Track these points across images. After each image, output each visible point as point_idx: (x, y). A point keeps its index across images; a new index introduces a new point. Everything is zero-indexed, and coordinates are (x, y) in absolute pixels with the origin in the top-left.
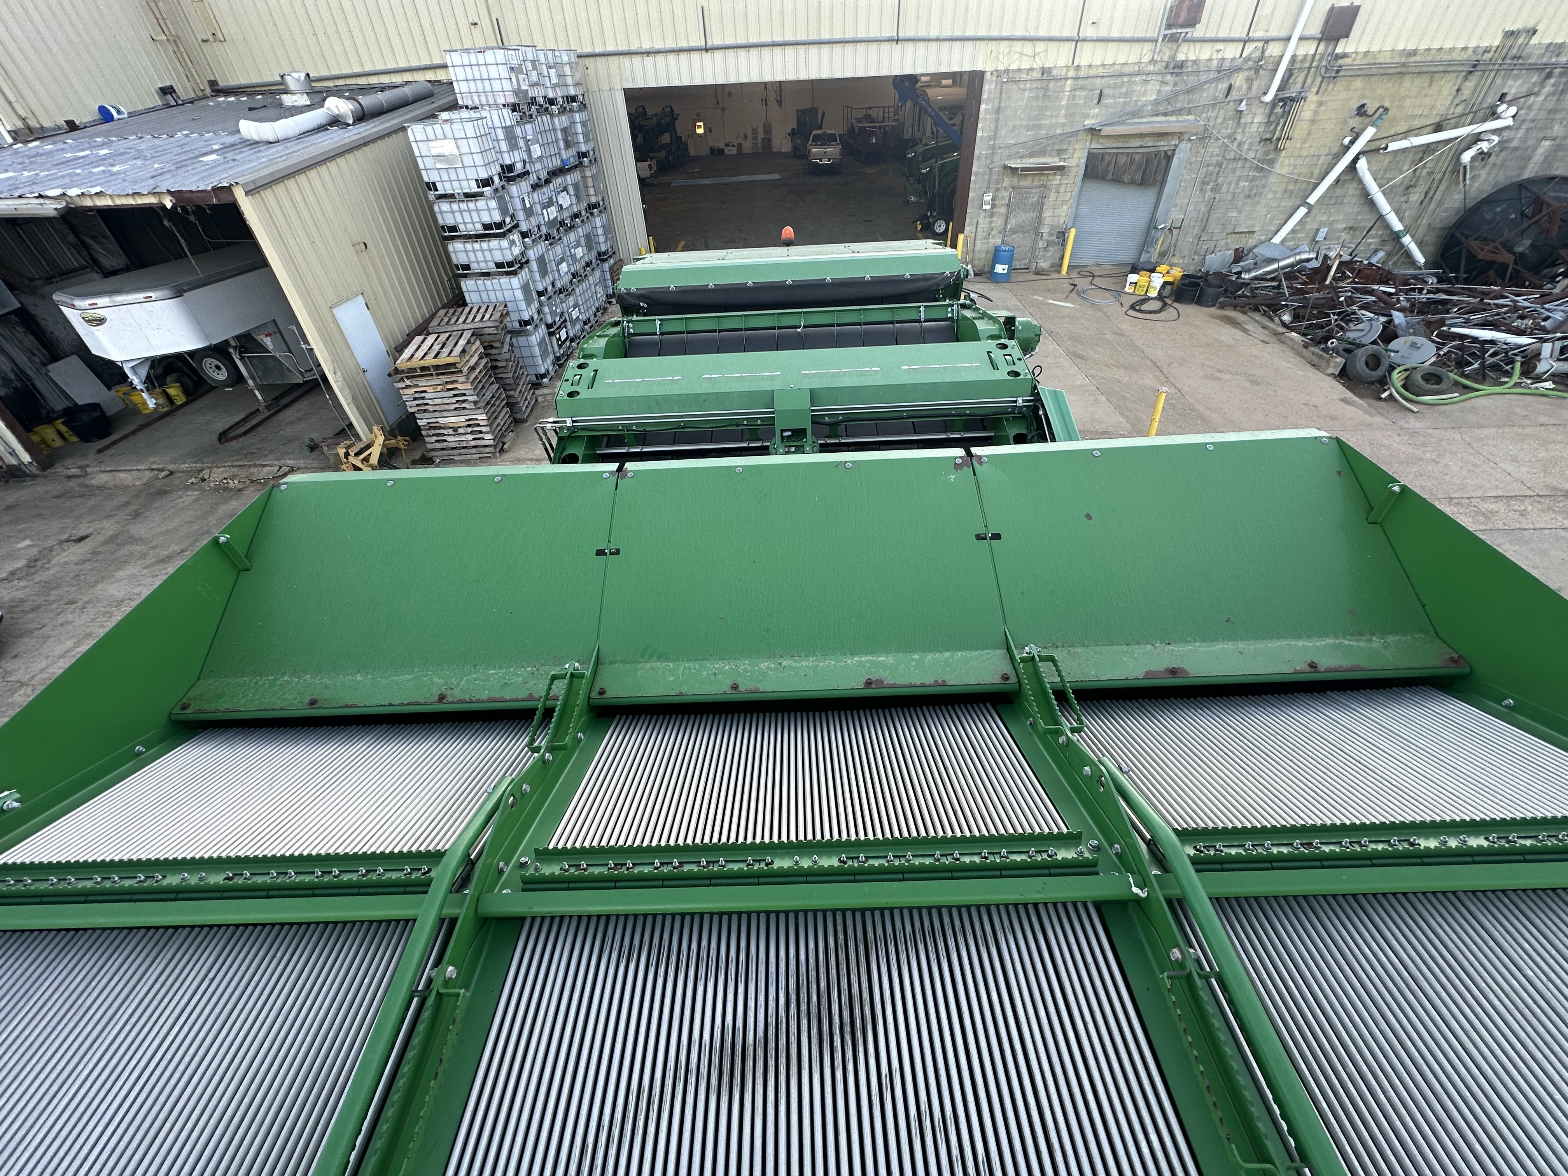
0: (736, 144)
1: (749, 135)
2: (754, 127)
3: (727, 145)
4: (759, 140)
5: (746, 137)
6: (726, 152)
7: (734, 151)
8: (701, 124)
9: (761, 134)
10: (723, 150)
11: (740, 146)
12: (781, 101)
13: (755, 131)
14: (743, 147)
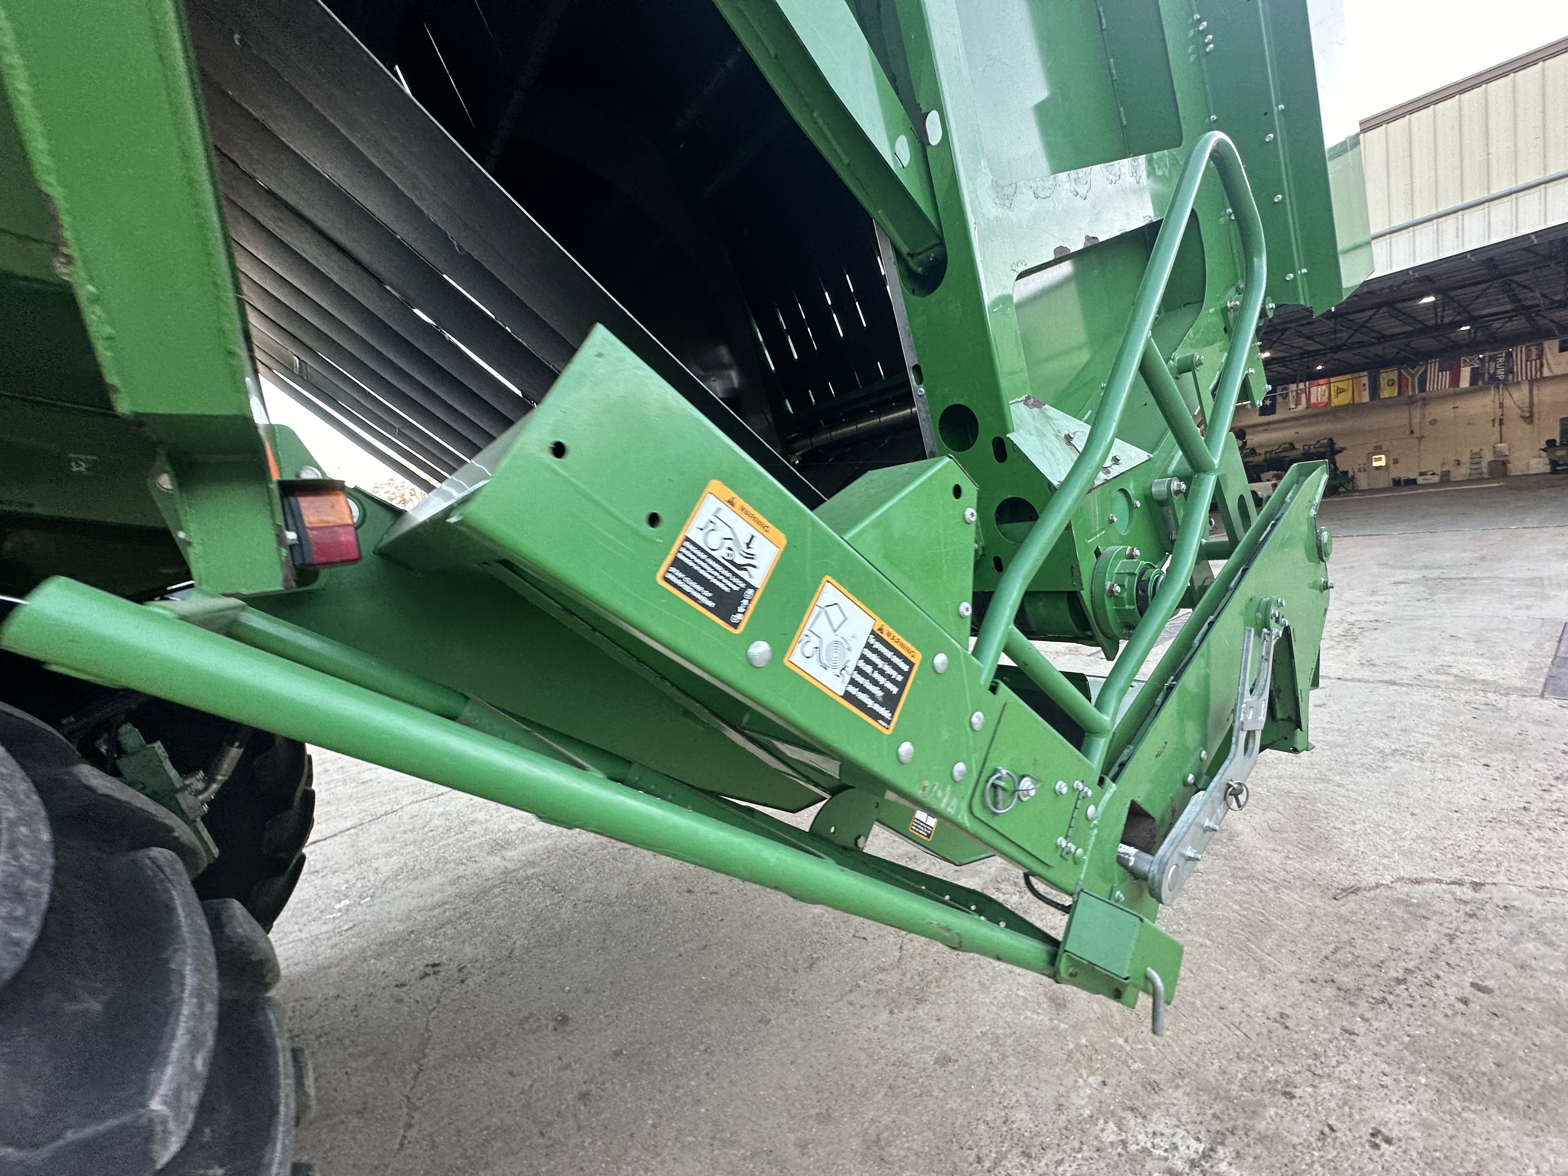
0: (1438, 472)
1: (1465, 459)
2: (1476, 450)
3: (1421, 474)
4: (1484, 465)
5: (1458, 463)
6: (1420, 481)
7: (1435, 479)
8: (1383, 457)
9: (1488, 457)
10: (1416, 479)
11: (1446, 473)
12: (1531, 417)
13: (1476, 458)
14: (1452, 474)
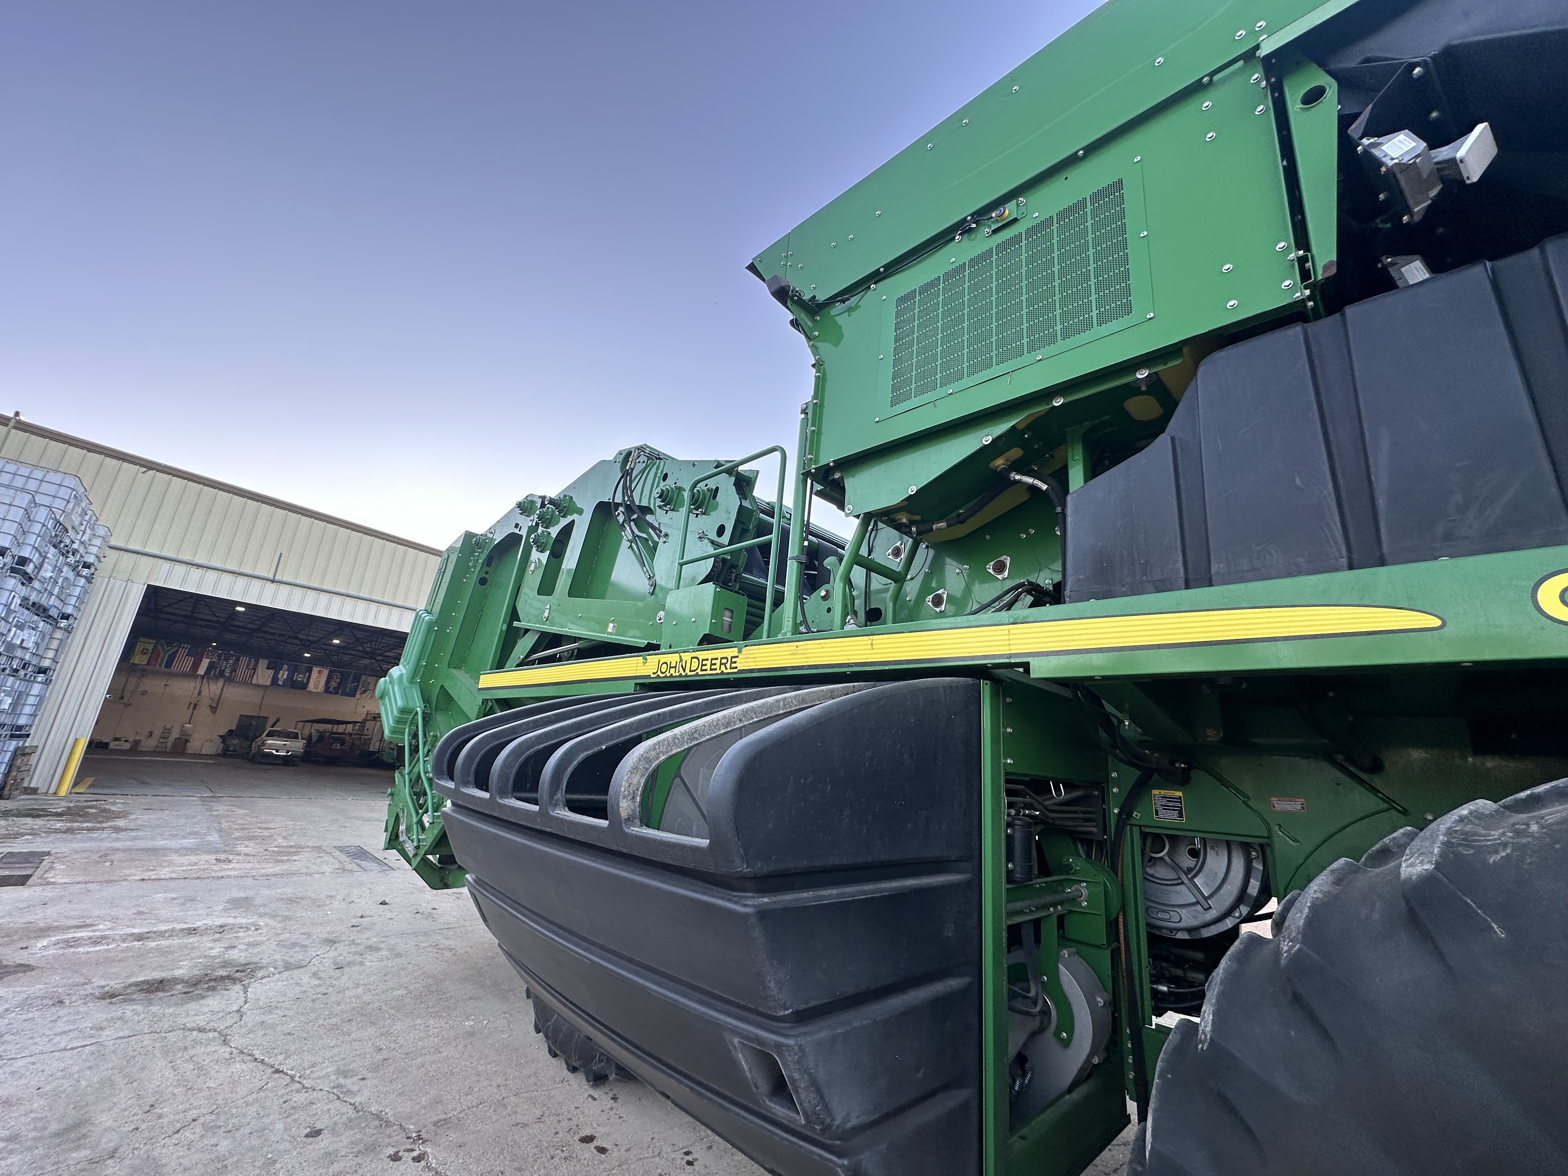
0: (131, 740)
1: (157, 733)
2: (168, 726)
3: (116, 739)
4: (171, 739)
5: (151, 734)
6: (112, 746)
7: (127, 746)
9: (175, 734)
10: (107, 744)
11: (137, 743)
12: (216, 708)
13: (167, 732)
14: (142, 743)
